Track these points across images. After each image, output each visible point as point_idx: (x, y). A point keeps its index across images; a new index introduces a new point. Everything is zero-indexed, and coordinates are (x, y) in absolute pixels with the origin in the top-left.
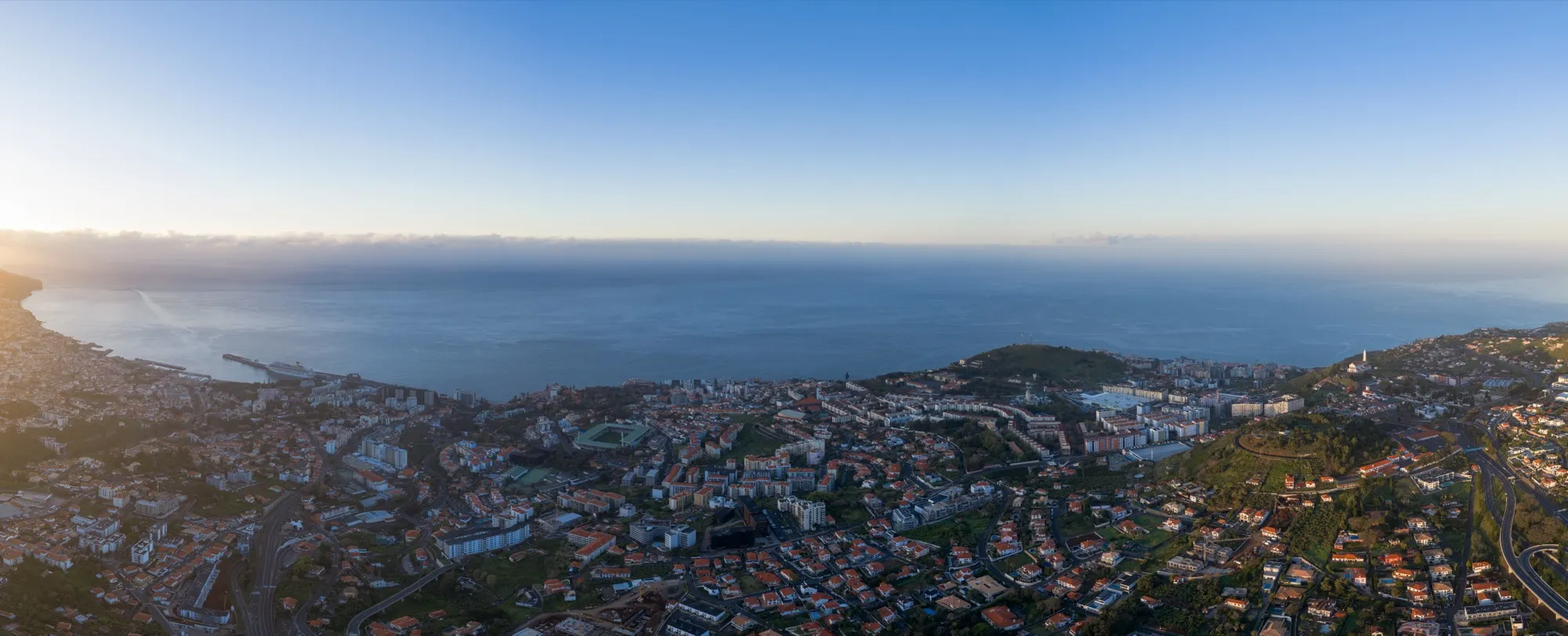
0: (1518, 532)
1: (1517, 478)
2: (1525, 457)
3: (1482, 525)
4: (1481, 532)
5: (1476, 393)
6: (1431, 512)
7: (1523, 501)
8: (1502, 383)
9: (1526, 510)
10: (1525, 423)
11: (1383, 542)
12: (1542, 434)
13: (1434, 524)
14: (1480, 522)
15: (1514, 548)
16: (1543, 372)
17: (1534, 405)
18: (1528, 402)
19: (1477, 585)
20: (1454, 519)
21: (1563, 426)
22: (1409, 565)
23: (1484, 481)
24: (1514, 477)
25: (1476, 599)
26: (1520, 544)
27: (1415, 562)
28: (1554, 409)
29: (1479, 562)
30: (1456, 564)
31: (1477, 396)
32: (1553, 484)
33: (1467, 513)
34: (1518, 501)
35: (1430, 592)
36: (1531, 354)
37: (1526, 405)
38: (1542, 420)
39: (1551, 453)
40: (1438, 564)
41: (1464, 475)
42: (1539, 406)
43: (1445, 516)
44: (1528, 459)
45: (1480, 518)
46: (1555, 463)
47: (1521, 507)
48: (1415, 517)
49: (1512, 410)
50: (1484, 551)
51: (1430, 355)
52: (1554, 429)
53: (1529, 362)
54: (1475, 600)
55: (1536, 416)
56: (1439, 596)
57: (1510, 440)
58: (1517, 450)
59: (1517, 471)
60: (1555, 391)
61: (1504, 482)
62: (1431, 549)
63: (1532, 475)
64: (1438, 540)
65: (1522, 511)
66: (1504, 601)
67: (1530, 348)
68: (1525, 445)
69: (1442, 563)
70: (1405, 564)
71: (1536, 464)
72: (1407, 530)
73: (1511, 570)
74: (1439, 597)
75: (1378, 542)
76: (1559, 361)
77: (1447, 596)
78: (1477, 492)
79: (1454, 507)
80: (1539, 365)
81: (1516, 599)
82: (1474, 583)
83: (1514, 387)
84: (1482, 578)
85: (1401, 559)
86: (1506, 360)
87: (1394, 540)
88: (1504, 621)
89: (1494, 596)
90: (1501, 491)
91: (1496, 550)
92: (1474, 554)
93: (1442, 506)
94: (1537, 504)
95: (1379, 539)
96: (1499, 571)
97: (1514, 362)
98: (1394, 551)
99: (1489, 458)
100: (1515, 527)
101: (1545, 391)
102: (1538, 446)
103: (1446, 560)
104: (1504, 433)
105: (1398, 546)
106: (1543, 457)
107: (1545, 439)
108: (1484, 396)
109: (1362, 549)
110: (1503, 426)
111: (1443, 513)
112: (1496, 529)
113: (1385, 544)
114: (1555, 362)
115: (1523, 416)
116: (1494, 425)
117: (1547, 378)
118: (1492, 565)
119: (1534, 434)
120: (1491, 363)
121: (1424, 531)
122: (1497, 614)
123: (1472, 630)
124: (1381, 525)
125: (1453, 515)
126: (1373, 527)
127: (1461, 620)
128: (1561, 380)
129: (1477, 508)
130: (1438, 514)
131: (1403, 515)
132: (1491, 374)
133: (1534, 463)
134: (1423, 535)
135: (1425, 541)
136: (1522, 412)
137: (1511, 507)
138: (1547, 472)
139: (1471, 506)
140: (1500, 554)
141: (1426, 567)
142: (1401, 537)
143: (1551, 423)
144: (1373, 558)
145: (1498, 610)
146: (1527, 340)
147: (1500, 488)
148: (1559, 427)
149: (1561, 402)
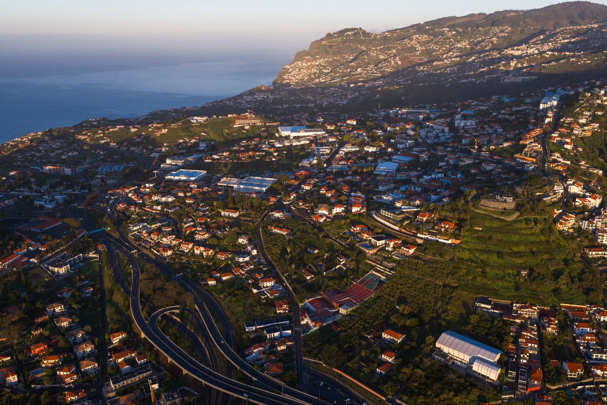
0: (146, 299)
1: (139, 251)
2: (144, 232)
3: (114, 298)
4: (114, 305)
5: (92, 179)
6: (67, 295)
7: (146, 271)
8: (116, 168)
9: (150, 278)
10: (141, 202)
11: (26, 335)
12: (156, 210)
13: (70, 305)
14: (112, 295)
15: (143, 314)
16: (151, 155)
17: (147, 185)
18: (141, 183)
19: (117, 355)
20: (89, 297)
21: (174, 201)
22: (55, 351)
23: (111, 257)
24: (136, 251)
25: (119, 368)
26: (148, 310)
27: (60, 345)
28: (164, 187)
29: (116, 332)
30: (97, 339)
31: (94, 182)
32: (169, 253)
33: (100, 290)
34: (142, 271)
35: (78, 371)
36: (140, 140)
37: (140, 186)
38: (155, 198)
39: (164, 226)
40: (81, 343)
41: (91, 255)
42: (151, 185)
43: (80, 296)
44: (146, 233)
45: (112, 292)
46: (170, 235)
47: (146, 277)
48: (53, 303)
49: (128, 191)
50: (118, 321)
51: (41, 148)
52: (166, 204)
53: (138, 147)
54: (117, 368)
55: (150, 195)
56: (86, 373)
57: (129, 217)
58: (136, 226)
59: (138, 245)
60: (164, 171)
61: (127, 256)
62: (73, 329)
63: (151, 247)
64: (77, 320)
65: (145, 279)
66: (141, 365)
67: (137, 134)
68: (143, 221)
69: (84, 341)
70: (51, 350)
71: (154, 237)
72: (47, 317)
73: (143, 335)
74: (87, 375)
75: (22, 336)
76: (165, 144)
77: (93, 371)
78: (106, 269)
79: (86, 286)
80: (147, 149)
81: (150, 361)
82: (114, 353)
83: (127, 171)
84: (120, 347)
85: (46, 347)
86: (116, 147)
87: (36, 329)
88: (143, 384)
89: (131, 362)
90: (127, 264)
91: (129, 318)
92: (110, 326)
93: (75, 287)
94: (158, 272)
95: (22, 332)
96: (133, 338)
97: (124, 148)
98: (40, 340)
99: (112, 237)
100: (142, 295)
101: (155, 172)
102: (154, 220)
103: (87, 337)
104: (123, 212)
105: (41, 334)
106: (159, 231)
107: (160, 214)
108: (100, 181)
109: (6, 347)
110: (121, 206)
111: (77, 294)
112: (126, 299)
113: (28, 336)
114: (161, 146)
115: (138, 196)
116: (113, 206)
117: (156, 161)
118: (128, 333)
119: (150, 210)
120: (103, 150)
121: (62, 314)
122: (136, 379)
123: (119, 399)
124: (20, 319)
125: (87, 293)
126: (12, 323)
127: (108, 392)
128: (168, 161)
129: (108, 284)
130: (73, 295)
131: (41, 303)
132: (104, 161)
133: (152, 236)
134: (63, 318)
135: (65, 324)
136: (136, 192)
137: (137, 278)
138: (164, 243)
139: (102, 283)
140: (133, 322)
141: (71, 347)
142: (43, 325)
143: (164, 199)
144: (19, 353)
145: (138, 375)
146: (135, 128)
147: (126, 262)
148: (171, 202)
149: (170, 181)
